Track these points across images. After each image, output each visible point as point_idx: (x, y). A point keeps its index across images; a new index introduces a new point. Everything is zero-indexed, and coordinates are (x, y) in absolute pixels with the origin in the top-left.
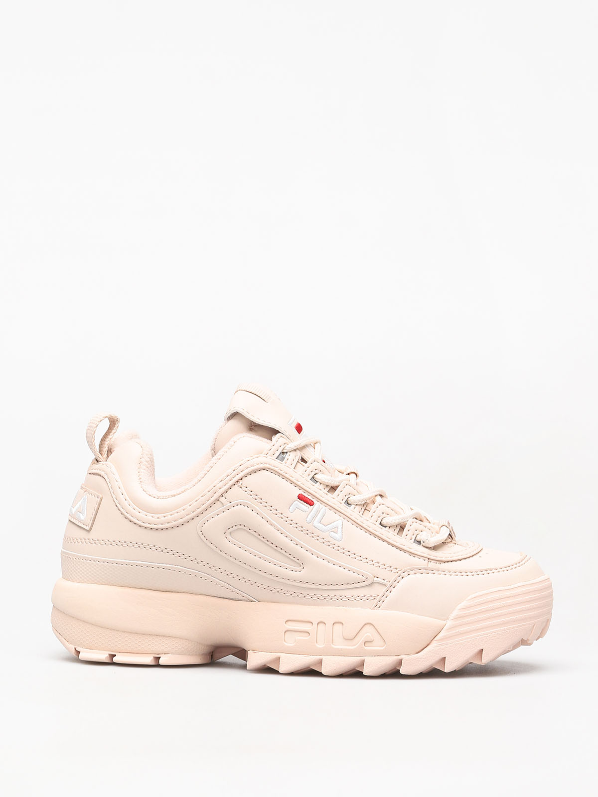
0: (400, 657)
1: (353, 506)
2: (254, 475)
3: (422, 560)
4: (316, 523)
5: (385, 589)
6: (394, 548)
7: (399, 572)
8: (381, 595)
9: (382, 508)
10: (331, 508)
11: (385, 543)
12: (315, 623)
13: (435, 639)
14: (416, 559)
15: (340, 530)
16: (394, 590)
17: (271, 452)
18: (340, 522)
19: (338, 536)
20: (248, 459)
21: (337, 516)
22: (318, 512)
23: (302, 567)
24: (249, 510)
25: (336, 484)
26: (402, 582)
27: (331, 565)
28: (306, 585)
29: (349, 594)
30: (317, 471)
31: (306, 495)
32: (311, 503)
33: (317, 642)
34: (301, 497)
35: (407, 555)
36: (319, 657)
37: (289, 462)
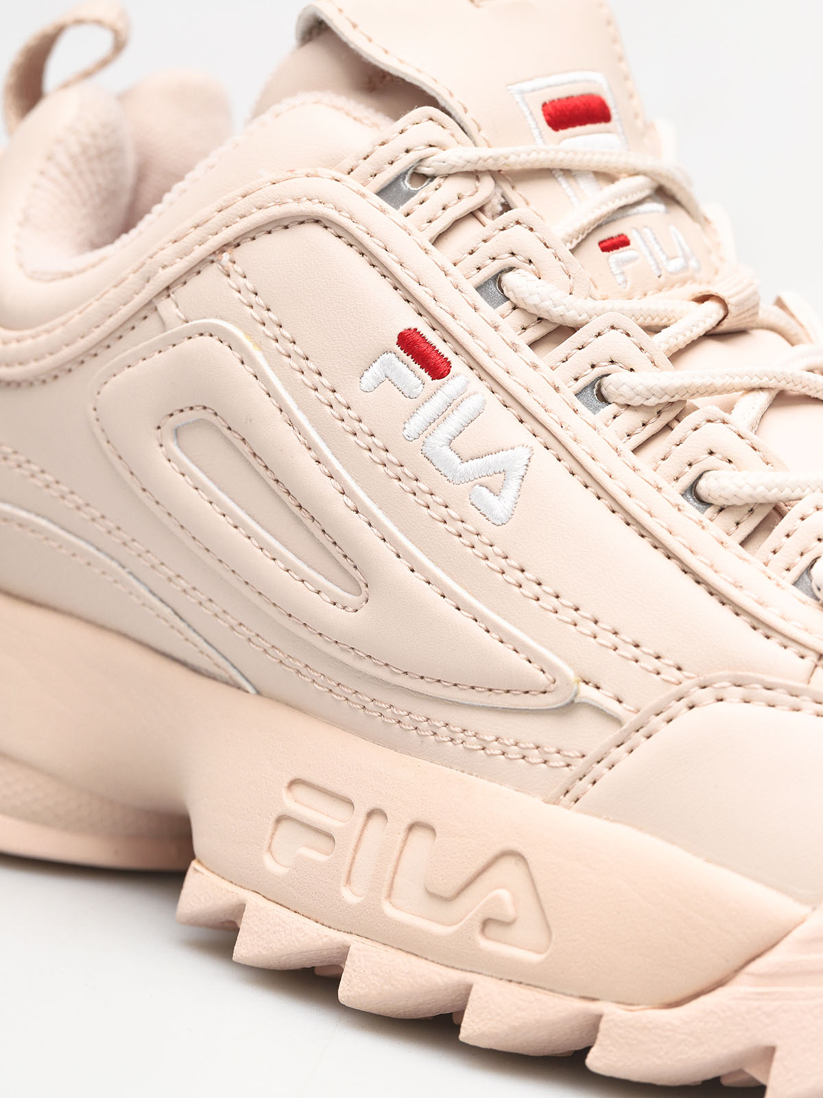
0: (594, 1007)
1: (611, 409)
2: (279, 237)
3: (791, 654)
4: (434, 445)
5: (613, 733)
6: (701, 590)
7: (686, 683)
8: (592, 754)
9: (716, 435)
10: (509, 402)
11: (672, 565)
12: (361, 810)
13: (750, 967)
14: (773, 645)
15: (514, 484)
16: (645, 747)
17: (365, 167)
18: (523, 454)
19: (500, 506)
20: (274, 177)
21: (521, 433)
22: (451, 405)
23: (363, 597)
24: (233, 358)
25: (571, 317)
26: (686, 721)
27: (447, 606)
28: (366, 666)
29: (489, 726)
30: (512, 261)
31: (433, 338)
32: (436, 368)
33: (348, 881)
34: (410, 343)
35: (742, 623)
36: (339, 937)
37: (421, 212)
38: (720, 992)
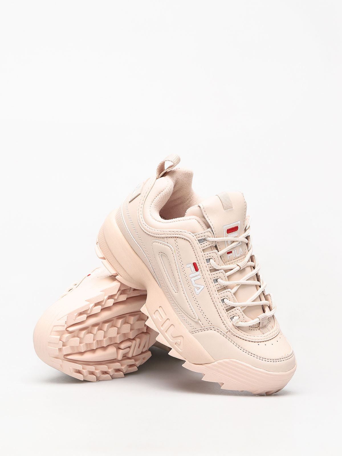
0: (185, 360)
2: (183, 240)
4: (192, 279)
5: (200, 328)
6: (218, 314)
10: (204, 278)
11: (216, 310)
12: (167, 318)
13: (206, 365)
15: (200, 290)
17: (198, 236)
18: (203, 287)
19: (198, 292)
22: (196, 276)
23: (177, 292)
24: (171, 252)
26: (210, 331)
27: (186, 301)
28: (174, 300)
32: (197, 270)
33: (162, 326)
34: (195, 264)
36: (159, 332)
37: (203, 245)
38: (201, 366)
